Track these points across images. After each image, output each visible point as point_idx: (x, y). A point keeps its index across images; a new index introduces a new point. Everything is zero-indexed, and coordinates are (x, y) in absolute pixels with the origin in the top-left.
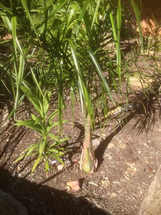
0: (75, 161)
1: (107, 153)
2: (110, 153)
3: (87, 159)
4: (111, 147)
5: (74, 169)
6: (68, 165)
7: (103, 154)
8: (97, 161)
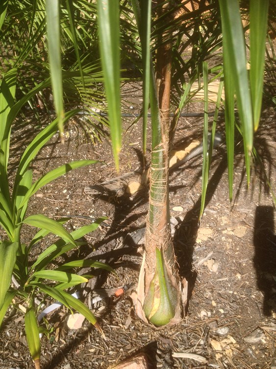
0: (118, 294)
8: (186, 283)
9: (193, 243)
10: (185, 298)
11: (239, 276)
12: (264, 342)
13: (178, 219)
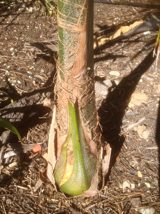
0: (35, 150)
1: (130, 120)
2: (141, 120)
3: (71, 149)
4: (139, 104)
5: (28, 179)
6: (7, 165)
7: (121, 124)
8: (109, 150)
10: (106, 167)
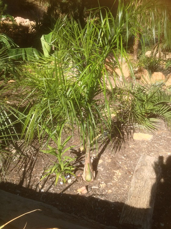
2: (101, 167)
3: (88, 172)
5: (79, 181)
6: (74, 179)
7: (97, 168)
9: (98, 164)
11: (108, 171)
12: (112, 184)
13: (94, 158)
